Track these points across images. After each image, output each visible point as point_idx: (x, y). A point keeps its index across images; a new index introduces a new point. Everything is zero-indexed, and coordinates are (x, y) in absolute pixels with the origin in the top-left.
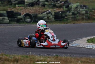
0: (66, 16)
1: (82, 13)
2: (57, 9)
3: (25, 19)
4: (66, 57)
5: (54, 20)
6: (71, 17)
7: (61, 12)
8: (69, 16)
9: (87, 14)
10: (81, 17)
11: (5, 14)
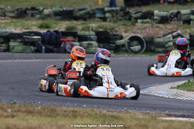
3: (130, 46)
11: (92, 37)
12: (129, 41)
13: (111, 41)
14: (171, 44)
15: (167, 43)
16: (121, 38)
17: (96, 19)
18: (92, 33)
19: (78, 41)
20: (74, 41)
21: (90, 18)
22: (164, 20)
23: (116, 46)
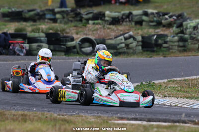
10: (197, 46)
11: (42, 38)
12: (80, 43)
13: (62, 43)
14: (123, 45)
15: (119, 44)
16: (72, 39)
17: (46, 20)
18: (42, 34)
19: (28, 43)
20: (24, 43)
21: (39, 19)
22: (116, 21)
23: (67, 48)
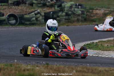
0: (58, 17)
1: (78, 13)
2: (47, 9)
3: (9, 21)
4: (58, 65)
5: (44, 22)
6: (64, 19)
7: (53, 12)
8: (62, 17)
9: (83, 15)
10: (76, 19)
12: (8, 17)
14: (34, 19)
16: (3, 15)
